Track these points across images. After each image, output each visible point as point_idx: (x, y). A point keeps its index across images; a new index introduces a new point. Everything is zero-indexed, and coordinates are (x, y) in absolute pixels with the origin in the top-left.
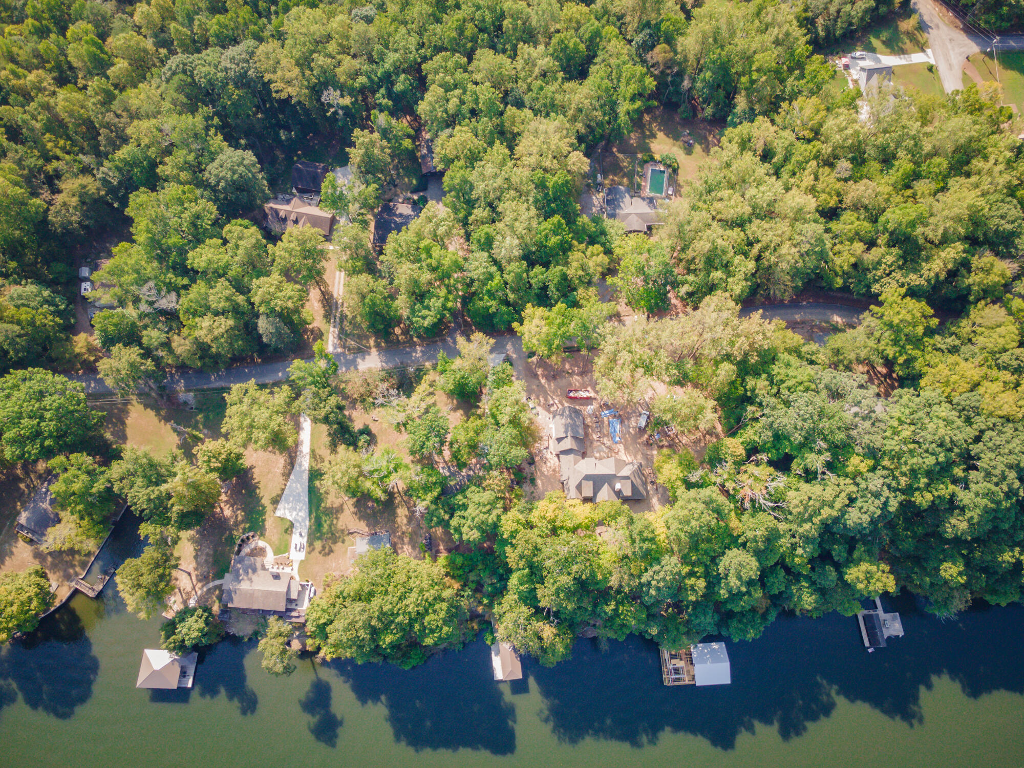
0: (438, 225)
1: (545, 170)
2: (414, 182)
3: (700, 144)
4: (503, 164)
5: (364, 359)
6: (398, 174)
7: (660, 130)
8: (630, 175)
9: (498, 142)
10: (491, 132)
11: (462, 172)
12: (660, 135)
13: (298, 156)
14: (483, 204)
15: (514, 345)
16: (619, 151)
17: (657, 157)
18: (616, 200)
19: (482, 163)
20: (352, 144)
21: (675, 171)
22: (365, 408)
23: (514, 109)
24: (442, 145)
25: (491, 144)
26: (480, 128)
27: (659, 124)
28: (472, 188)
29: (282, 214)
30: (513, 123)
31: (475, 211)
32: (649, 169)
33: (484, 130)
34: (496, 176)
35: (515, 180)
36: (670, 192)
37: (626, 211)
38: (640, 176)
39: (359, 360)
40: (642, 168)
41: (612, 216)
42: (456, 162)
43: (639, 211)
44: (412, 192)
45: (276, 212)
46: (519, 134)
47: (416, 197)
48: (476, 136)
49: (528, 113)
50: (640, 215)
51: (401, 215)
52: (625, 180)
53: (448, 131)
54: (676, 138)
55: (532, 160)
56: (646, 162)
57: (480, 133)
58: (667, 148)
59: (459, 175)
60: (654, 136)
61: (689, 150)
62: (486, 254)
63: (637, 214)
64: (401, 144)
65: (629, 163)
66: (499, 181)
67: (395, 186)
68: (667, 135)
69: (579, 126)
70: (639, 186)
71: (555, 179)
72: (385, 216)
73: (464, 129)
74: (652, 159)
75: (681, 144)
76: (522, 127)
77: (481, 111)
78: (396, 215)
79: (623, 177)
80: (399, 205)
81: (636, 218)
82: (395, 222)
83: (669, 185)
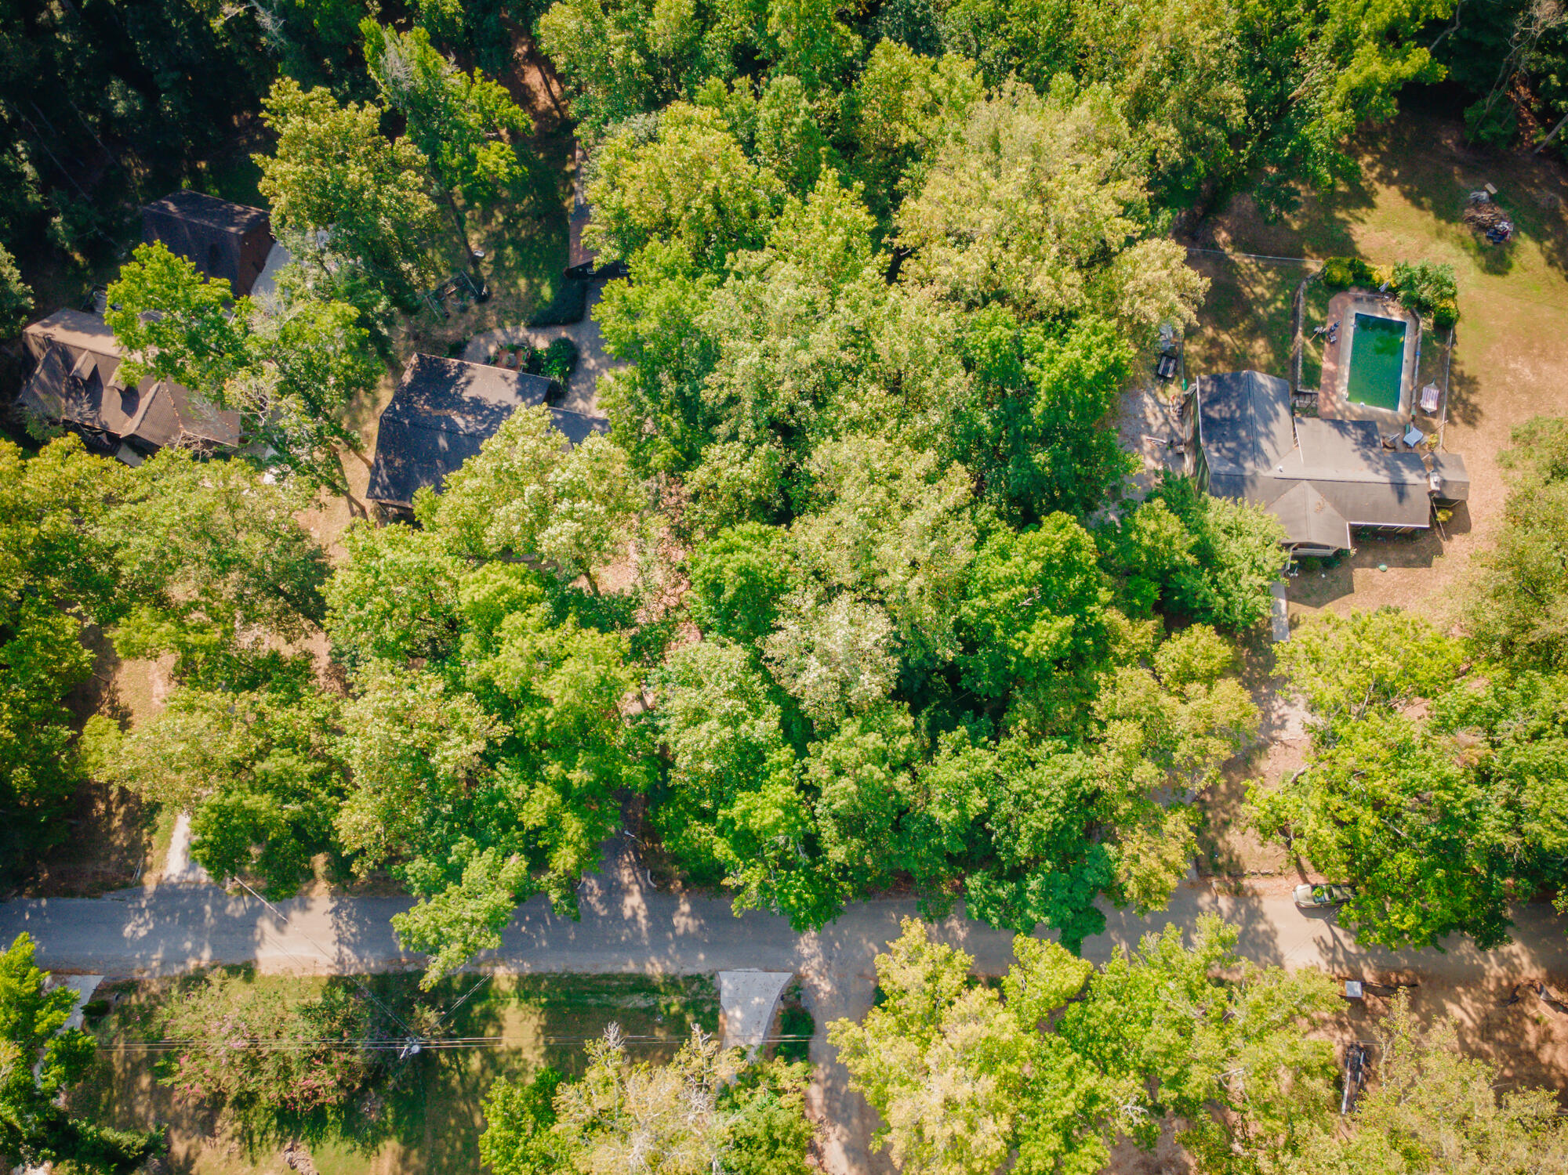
0: (542, 513)
1: (1028, 310)
2: (547, 292)
3: (1538, 237)
4: (841, 270)
5: (280, 925)
6: (498, 261)
7: (1386, 179)
8: (1279, 331)
9: (828, 178)
10: (806, 135)
11: (670, 289)
12: (1388, 197)
13: (195, 174)
14: (746, 430)
15: (826, 945)
16: (1239, 244)
17: (1383, 273)
18: (1246, 422)
19: (759, 258)
20: (269, 142)
21: (1445, 325)
22: (246, 1137)
23: (903, 55)
24: (615, 171)
25: (802, 182)
26: (766, 113)
27: (1386, 160)
28: (710, 356)
29: (83, 366)
30: (894, 111)
31: (713, 452)
32: (1348, 311)
33: (778, 127)
34: (813, 314)
35: (891, 344)
36: (1430, 406)
37: (1280, 468)
38: (1319, 339)
39: (266, 925)
40: (1323, 307)
41: (1234, 486)
42: (654, 242)
43: (1329, 473)
44: (535, 325)
45: (66, 355)
46: (912, 152)
47: (541, 343)
48: (749, 147)
49: (958, 67)
50: (1328, 488)
51: (477, 405)
52: (1259, 346)
53: (641, 122)
54: (1447, 209)
55: (969, 265)
56: (1339, 287)
57: (765, 138)
58: (1411, 243)
59: (656, 300)
60: (1363, 198)
61: (1496, 259)
62: (736, 655)
63: (1318, 483)
64: (472, 160)
65: (1277, 288)
66: (824, 341)
67: (482, 300)
68: (1414, 199)
69: (1164, 134)
70: (1313, 373)
71: (1070, 354)
72: (422, 405)
73: (696, 112)
74: (1362, 278)
75: (1466, 231)
76: (930, 126)
77: (779, 53)
78: (458, 404)
79: (1252, 334)
80: (478, 369)
81: (1314, 498)
82: (452, 431)
83: (1423, 378)
